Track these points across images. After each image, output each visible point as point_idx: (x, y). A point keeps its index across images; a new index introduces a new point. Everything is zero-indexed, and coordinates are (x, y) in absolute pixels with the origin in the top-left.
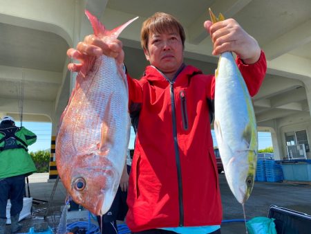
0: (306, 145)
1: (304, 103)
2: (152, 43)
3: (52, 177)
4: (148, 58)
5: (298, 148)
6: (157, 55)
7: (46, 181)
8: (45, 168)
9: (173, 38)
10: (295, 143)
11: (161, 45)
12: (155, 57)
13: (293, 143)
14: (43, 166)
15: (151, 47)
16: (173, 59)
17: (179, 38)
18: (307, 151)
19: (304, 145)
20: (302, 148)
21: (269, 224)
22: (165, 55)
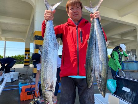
0: (136, 55)
1: (136, 37)
2: (70, 10)
3: (25, 66)
4: (69, 15)
5: (132, 56)
6: (72, 14)
7: (23, 67)
8: (22, 62)
9: (78, 8)
10: (131, 54)
11: (73, 10)
12: (71, 15)
13: (130, 54)
14: (21, 61)
15: (70, 11)
16: (78, 16)
17: (80, 7)
18: (136, 58)
19: (134, 55)
20: (133, 57)
21: (114, 82)
22: (75, 14)
